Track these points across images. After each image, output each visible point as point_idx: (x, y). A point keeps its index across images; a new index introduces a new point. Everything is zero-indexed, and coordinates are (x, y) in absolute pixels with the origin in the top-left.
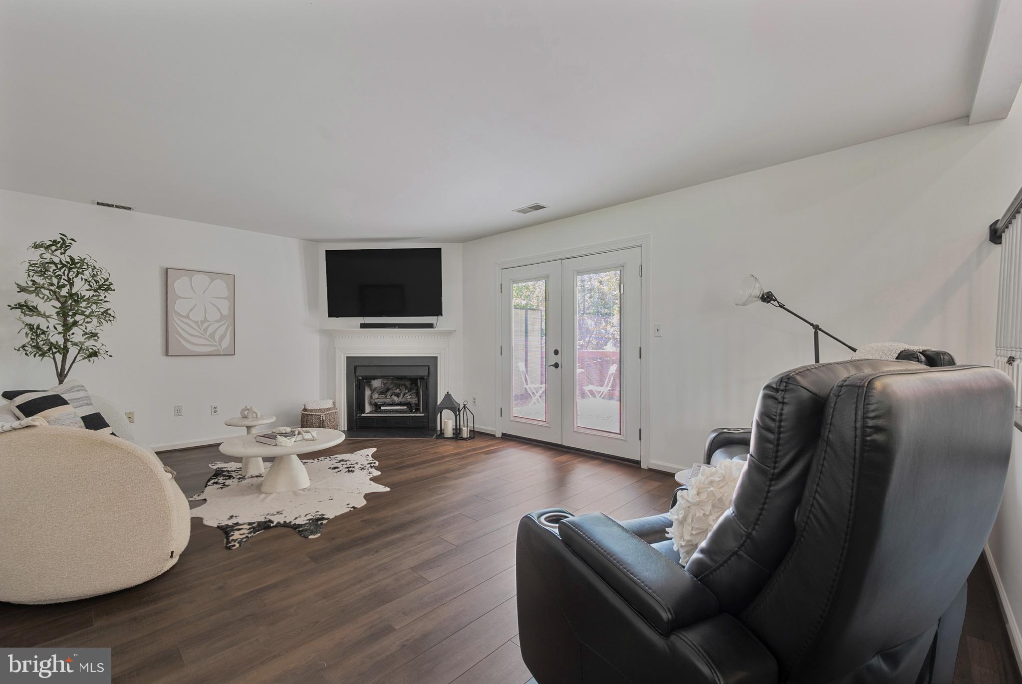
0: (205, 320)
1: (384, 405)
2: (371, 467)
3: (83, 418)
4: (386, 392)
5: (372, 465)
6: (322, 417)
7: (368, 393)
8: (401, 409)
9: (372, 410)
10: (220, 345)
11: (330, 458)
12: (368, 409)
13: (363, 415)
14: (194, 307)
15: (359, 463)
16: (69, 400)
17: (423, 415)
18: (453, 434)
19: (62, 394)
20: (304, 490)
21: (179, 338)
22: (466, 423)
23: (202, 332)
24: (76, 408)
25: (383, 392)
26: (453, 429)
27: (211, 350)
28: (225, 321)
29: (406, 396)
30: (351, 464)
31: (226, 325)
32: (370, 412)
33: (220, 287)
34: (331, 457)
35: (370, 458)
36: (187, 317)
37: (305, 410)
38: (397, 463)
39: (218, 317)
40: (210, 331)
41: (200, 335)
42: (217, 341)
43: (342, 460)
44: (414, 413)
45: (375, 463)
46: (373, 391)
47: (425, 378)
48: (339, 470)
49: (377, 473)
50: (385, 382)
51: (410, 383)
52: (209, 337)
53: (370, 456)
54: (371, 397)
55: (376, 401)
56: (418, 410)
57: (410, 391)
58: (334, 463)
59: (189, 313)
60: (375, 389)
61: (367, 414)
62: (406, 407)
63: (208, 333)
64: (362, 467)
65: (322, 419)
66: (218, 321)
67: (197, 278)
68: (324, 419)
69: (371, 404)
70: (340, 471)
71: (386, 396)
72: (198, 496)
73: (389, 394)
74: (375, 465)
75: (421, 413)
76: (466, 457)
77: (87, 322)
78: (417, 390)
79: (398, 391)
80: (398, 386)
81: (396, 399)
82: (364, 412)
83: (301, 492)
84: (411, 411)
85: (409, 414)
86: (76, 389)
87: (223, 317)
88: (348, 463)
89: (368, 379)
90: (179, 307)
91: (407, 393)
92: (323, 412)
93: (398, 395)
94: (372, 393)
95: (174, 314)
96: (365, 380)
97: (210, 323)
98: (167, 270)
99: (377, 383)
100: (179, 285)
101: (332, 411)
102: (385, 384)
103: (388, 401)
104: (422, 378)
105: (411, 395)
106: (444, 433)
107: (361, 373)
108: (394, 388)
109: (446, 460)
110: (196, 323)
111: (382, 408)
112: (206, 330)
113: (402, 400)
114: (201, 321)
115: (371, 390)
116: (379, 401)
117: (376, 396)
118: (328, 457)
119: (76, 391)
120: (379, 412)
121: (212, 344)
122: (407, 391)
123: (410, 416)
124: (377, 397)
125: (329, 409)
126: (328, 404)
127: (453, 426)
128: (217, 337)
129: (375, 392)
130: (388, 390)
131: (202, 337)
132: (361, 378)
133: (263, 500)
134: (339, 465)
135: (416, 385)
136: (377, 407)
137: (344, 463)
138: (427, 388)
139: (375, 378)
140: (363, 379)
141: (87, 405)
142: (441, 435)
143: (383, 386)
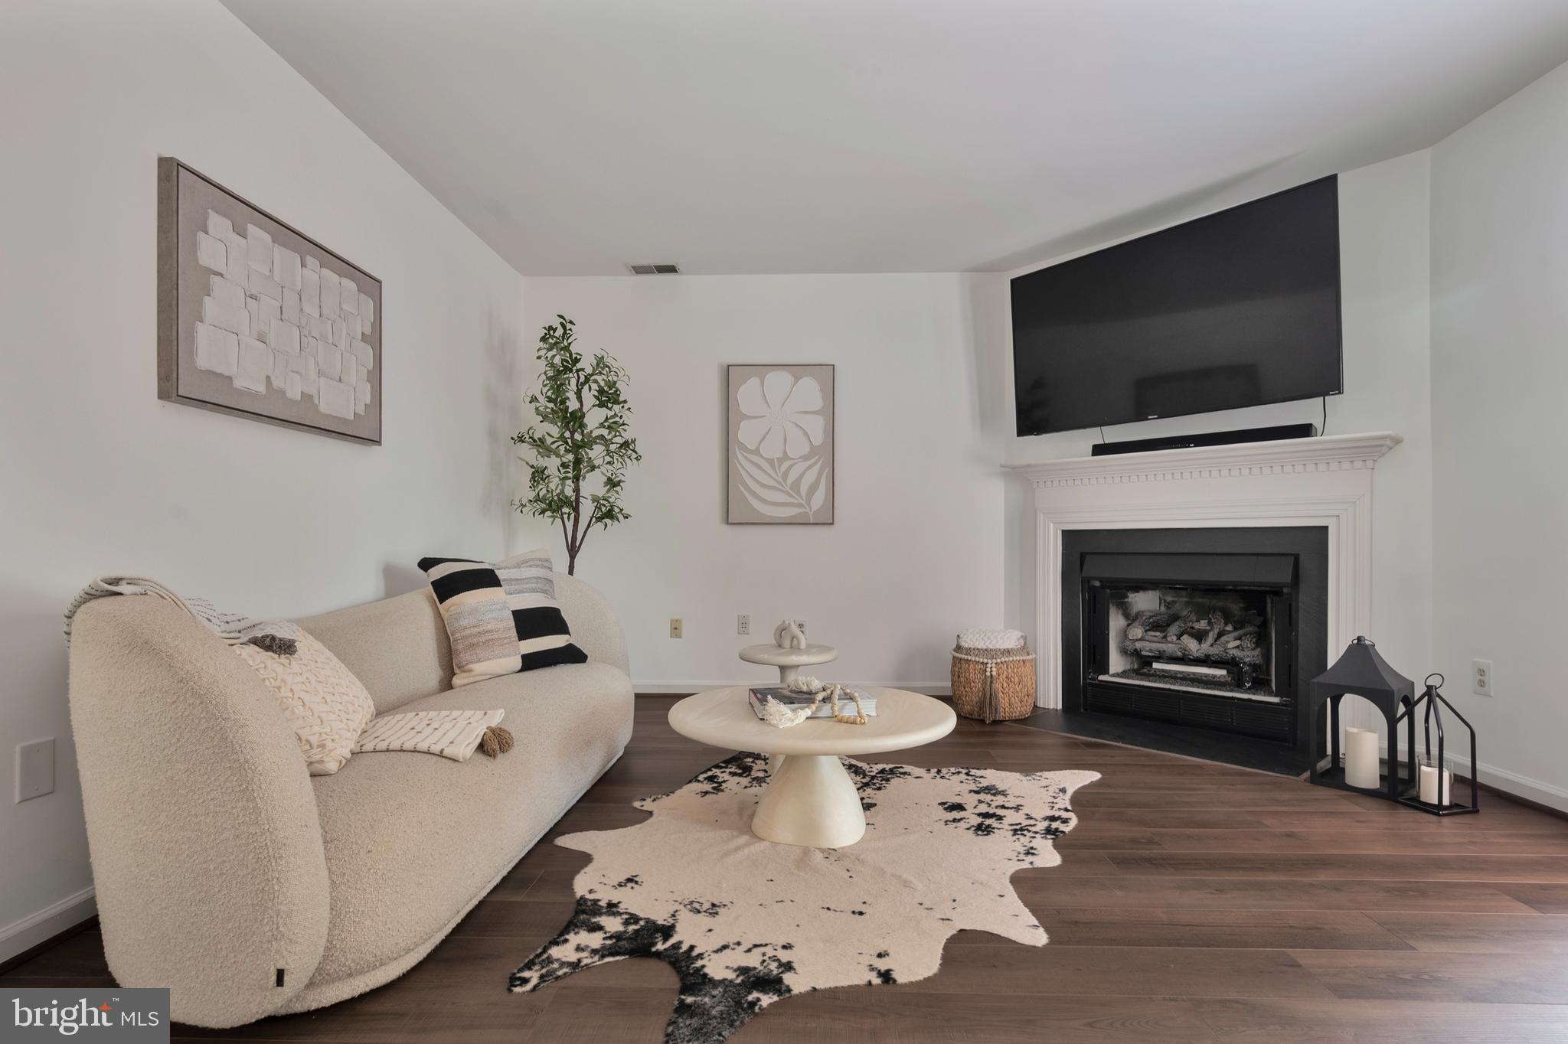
0: (785, 457)
1: (1160, 657)
2: (1049, 831)
3: (515, 613)
4: (1168, 625)
5: (1054, 825)
6: (988, 670)
7: (1116, 622)
8: (1207, 675)
9: (1128, 667)
10: (809, 504)
11: (967, 774)
12: (1117, 663)
13: (1101, 678)
14: (767, 433)
15: (1025, 810)
16: (505, 580)
17: (1276, 700)
18: (1382, 777)
19: (499, 569)
20: (830, 853)
21: (743, 490)
22: (1435, 750)
23: (780, 480)
24: (511, 594)
25: (1158, 625)
26: (1382, 761)
27: (793, 514)
28: (817, 457)
29: (1224, 639)
30: (1003, 807)
31: (819, 465)
32: (1124, 674)
33: (810, 391)
34: (973, 772)
35: (1065, 801)
36: (757, 452)
37: (958, 648)
38: (1134, 841)
39: (806, 450)
40: (792, 476)
41: (777, 485)
42: (804, 498)
43: (989, 790)
44: (1248, 690)
45: (1065, 821)
46: (1131, 618)
47: (1285, 590)
48: (962, 814)
49: (1049, 857)
50: (1169, 599)
51: (1241, 605)
52: (790, 489)
53: (1070, 792)
54: (1124, 634)
55: (1138, 645)
56: (1260, 684)
57: (1241, 628)
58: (965, 793)
59: (760, 445)
60: (1138, 615)
61: (1113, 675)
62: (1224, 672)
63: (790, 481)
64: (1025, 823)
65: (988, 674)
66: (805, 458)
67: (772, 377)
68: (994, 673)
69: (1123, 652)
70: (960, 820)
71: (1165, 637)
72: (654, 800)
73: (1174, 630)
74: (1063, 827)
75: (1271, 694)
76: (1422, 892)
77: (609, 463)
78: (1264, 626)
79: (1203, 625)
80: (1203, 612)
81: (1192, 645)
82: (1106, 671)
83: (818, 857)
84: (1239, 685)
85: (1231, 691)
86: (529, 563)
87: (814, 450)
88: (1000, 800)
89: (1119, 590)
90: (746, 434)
91: (1230, 632)
92: (992, 658)
93: (1200, 636)
94: (1129, 625)
95: (737, 449)
96: (1108, 591)
97: (793, 462)
98: (729, 366)
99: (1144, 602)
100: (747, 394)
101: (1015, 658)
102: (1168, 605)
103: (1170, 648)
104: (1276, 592)
105: (1239, 638)
106: (1343, 770)
107: (1099, 570)
108: (1193, 617)
109: (1323, 877)
110: (770, 462)
111: (1155, 665)
112: (785, 475)
113: (1213, 651)
114: (778, 458)
115: (1126, 616)
116: (1147, 647)
117: (1137, 632)
118: (964, 771)
119: (527, 567)
120: (1144, 674)
121: (794, 501)
122: (1229, 628)
123: (1233, 698)
124: (1139, 637)
125: (1008, 652)
126: (1010, 640)
127: (1380, 749)
128: (804, 487)
129: (1137, 623)
130: (1175, 618)
131: (781, 490)
132: (1097, 584)
133: (726, 854)
134: (970, 800)
135: (1262, 612)
136: (1142, 662)
137: (988, 798)
138: (1290, 621)
139: (1140, 586)
140: (1103, 587)
141: (532, 592)
142: (1334, 776)
143: (1163, 609)
